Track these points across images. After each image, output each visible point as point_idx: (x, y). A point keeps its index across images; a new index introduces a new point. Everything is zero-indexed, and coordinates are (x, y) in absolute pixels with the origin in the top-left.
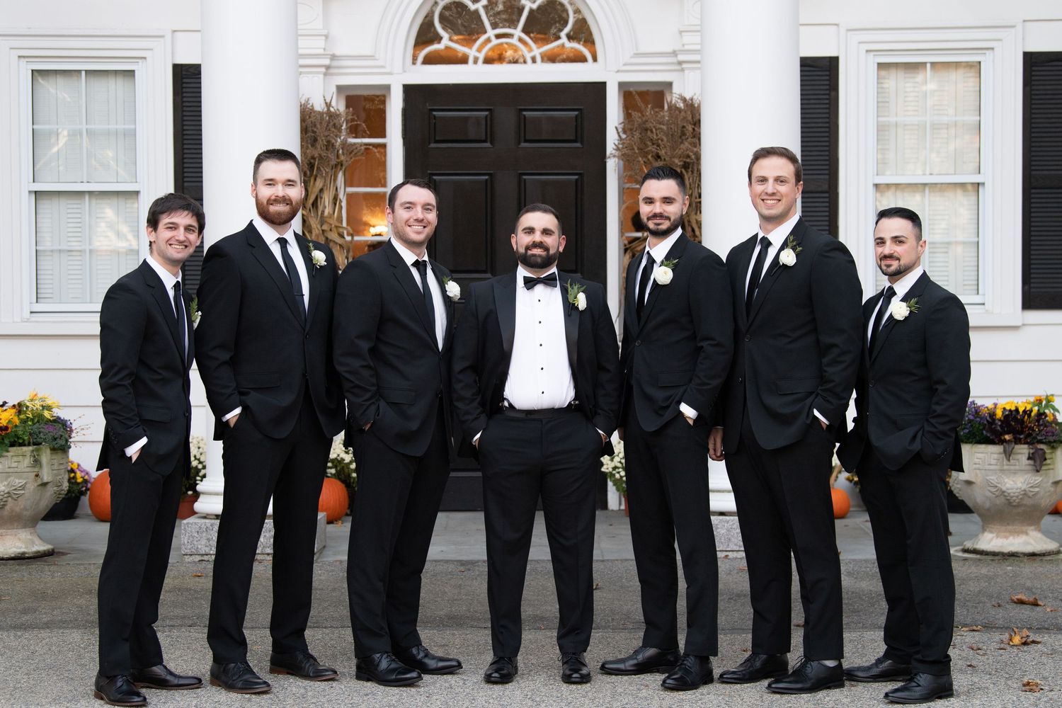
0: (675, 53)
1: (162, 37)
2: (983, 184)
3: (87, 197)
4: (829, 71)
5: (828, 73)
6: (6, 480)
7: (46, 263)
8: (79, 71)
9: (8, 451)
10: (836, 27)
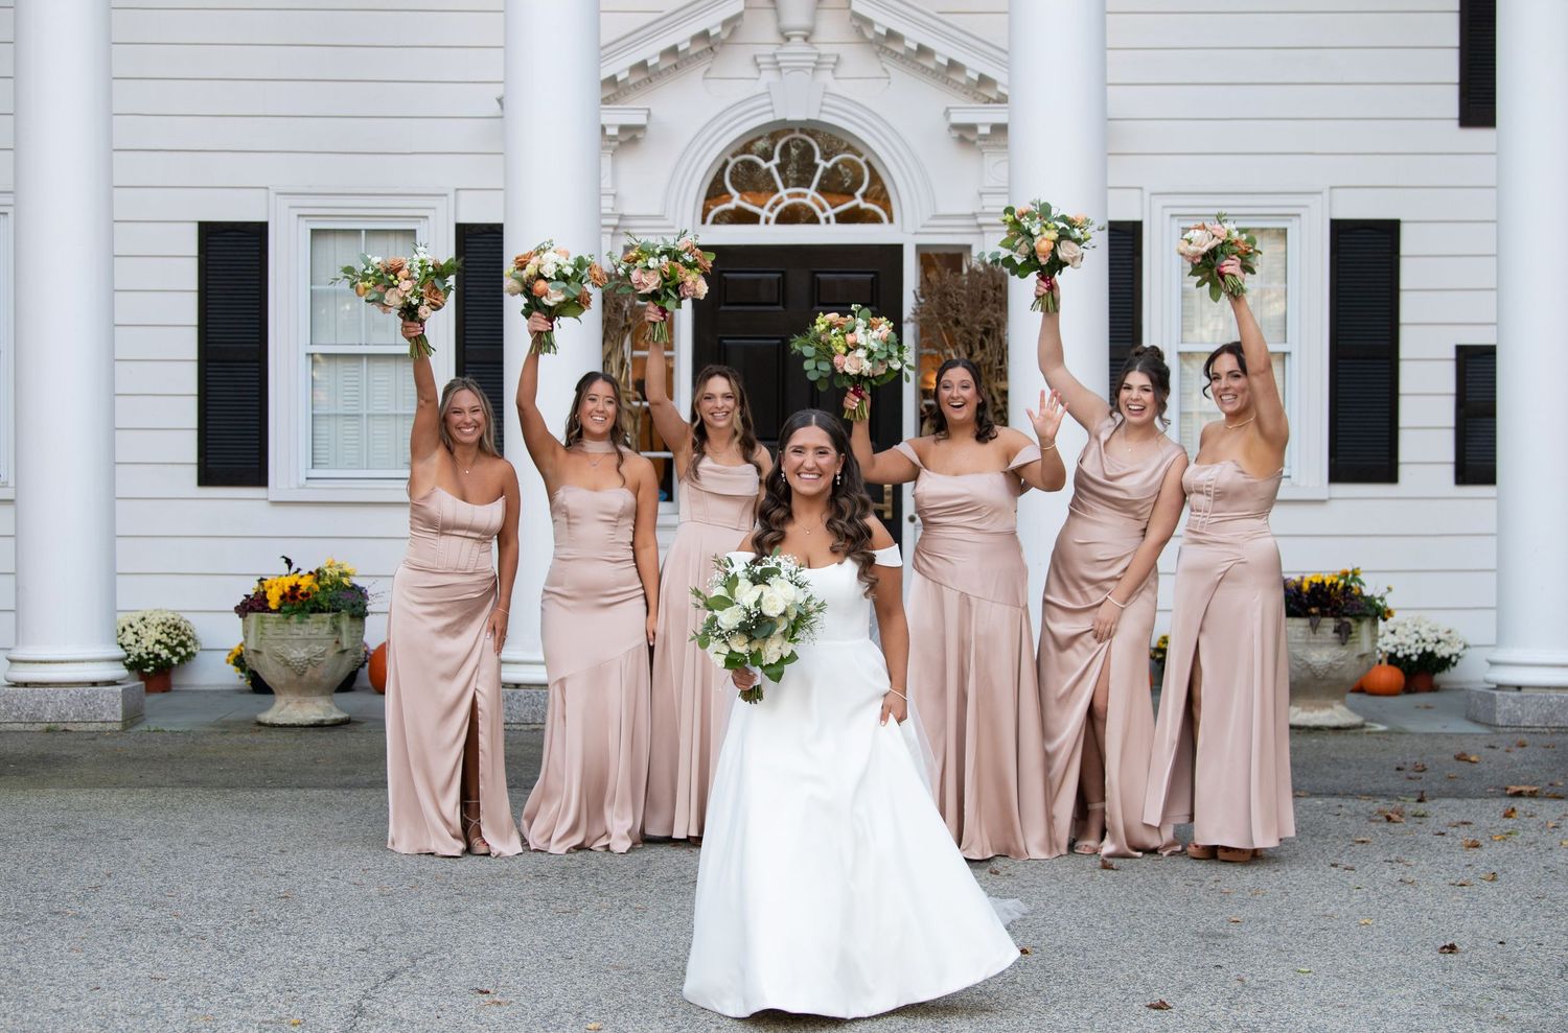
0: (974, 216)
1: (445, 195)
2: (1289, 353)
3: (365, 360)
4: (1133, 235)
5: (1130, 238)
6: (306, 647)
7: (322, 428)
8: (358, 232)
9: (308, 618)
10: (1138, 192)
